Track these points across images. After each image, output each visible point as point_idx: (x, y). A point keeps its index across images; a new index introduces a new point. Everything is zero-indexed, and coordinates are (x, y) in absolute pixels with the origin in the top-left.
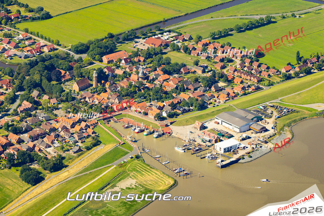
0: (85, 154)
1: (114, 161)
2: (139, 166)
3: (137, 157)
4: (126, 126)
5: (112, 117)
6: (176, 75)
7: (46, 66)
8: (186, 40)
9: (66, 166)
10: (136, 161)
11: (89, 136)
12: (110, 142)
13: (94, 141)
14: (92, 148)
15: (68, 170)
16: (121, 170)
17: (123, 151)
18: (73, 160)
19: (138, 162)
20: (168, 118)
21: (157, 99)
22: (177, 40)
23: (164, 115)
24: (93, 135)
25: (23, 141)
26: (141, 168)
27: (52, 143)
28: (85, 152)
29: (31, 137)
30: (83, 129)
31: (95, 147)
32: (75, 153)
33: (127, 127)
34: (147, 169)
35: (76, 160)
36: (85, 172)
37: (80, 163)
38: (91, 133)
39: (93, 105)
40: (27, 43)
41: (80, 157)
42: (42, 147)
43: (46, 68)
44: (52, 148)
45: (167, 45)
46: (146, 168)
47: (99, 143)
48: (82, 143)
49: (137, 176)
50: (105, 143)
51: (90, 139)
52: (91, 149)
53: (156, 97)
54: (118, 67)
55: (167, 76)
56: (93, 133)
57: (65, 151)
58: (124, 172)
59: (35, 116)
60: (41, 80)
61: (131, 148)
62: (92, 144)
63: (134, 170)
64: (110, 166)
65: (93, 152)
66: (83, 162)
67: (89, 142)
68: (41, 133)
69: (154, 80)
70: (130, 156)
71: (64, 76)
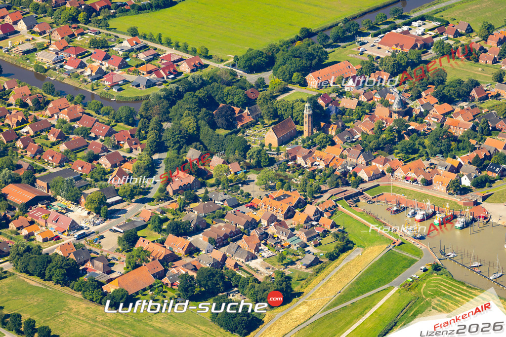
0: (330, 268)
1: (391, 279)
2: (445, 286)
3: (437, 268)
4: (395, 208)
5: (361, 193)
6: (464, 104)
7: (200, 99)
8: (461, 35)
9: (299, 294)
10: (435, 276)
11: (326, 232)
12: (372, 242)
13: (338, 242)
14: (339, 255)
15: (305, 302)
16: (411, 294)
17: (405, 259)
18: (307, 282)
19: (439, 277)
20: (473, 188)
21: (441, 152)
22: (442, 34)
23: (466, 182)
24: (334, 230)
25: (198, 250)
26: (450, 288)
27: (258, 250)
28: (327, 264)
29: (212, 241)
30: (311, 220)
31: (345, 254)
32: (308, 267)
33: (397, 211)
34: (463, 290)
35: (314, 282)
36: (341, 303)
37: (324, 286)
38: (328, 227)
39: (314, 171)
40: (142, 56)
41: (321, 276)
42: (240, 260)
43: (201, 103)
44: (259, 260)
45: (426, 46)
46: (459, 288)
47: (350, 245)
48: (316, 246)
49: (447, 305)
50: (362, 244)
51: (329, 238)
52: (337, 258)
53: (438, 149)
54: (342, 94)
55: (447, 107)
56: (332, 227)
57: (288, 264)
58: (418, 298)
59: (206, 199)
60: (198, 128)
61: (418, 252)
62: (337, 247)
63: (437, 293)
64: (388, 290)
65: (343, 264)
66: (330, 284)
67: (330, 244)
68: (232, 232)
69: (422, 115)
70: (423, 268)
71: (240, 118)
